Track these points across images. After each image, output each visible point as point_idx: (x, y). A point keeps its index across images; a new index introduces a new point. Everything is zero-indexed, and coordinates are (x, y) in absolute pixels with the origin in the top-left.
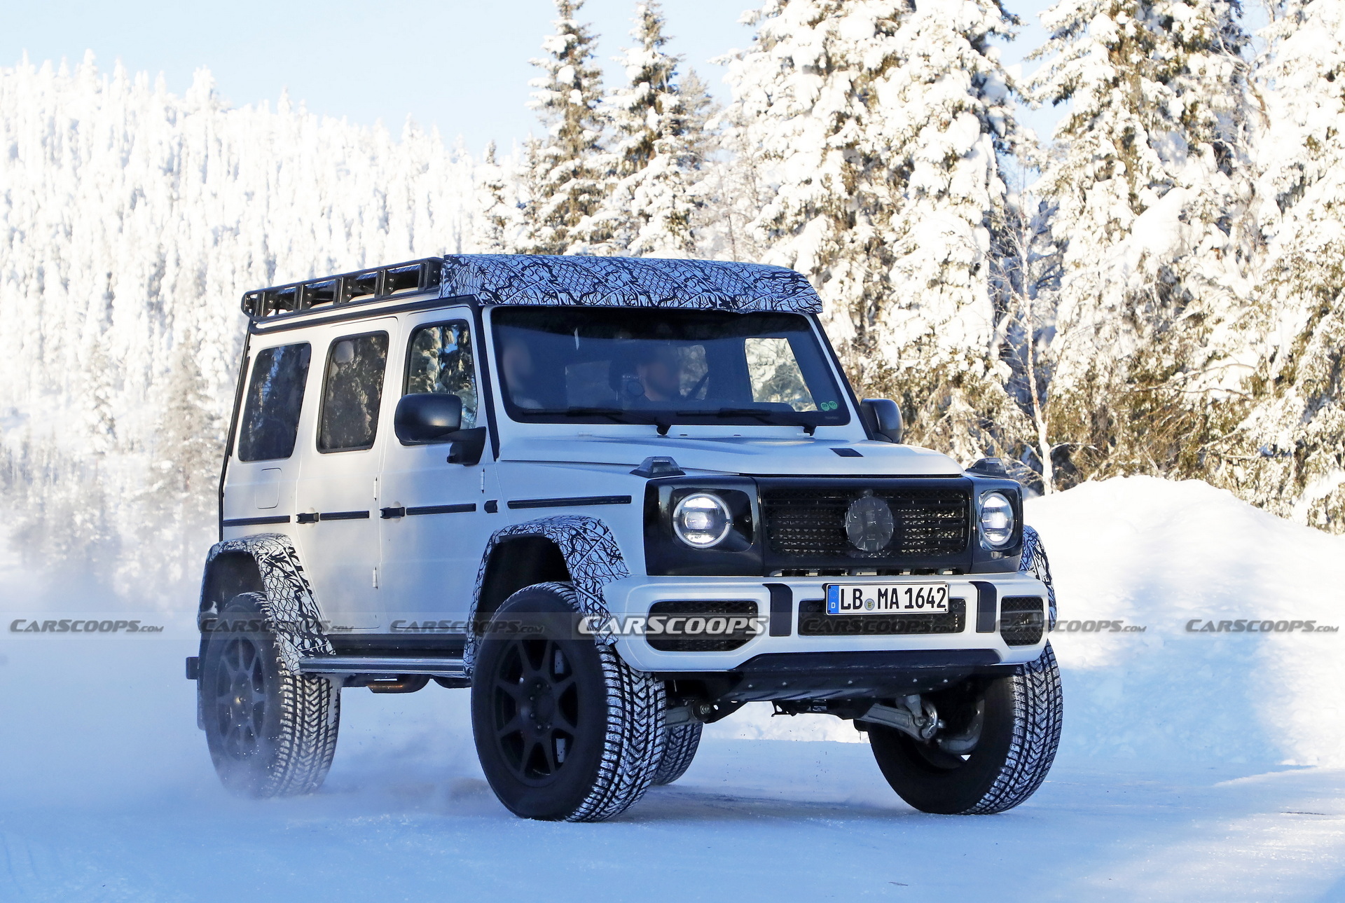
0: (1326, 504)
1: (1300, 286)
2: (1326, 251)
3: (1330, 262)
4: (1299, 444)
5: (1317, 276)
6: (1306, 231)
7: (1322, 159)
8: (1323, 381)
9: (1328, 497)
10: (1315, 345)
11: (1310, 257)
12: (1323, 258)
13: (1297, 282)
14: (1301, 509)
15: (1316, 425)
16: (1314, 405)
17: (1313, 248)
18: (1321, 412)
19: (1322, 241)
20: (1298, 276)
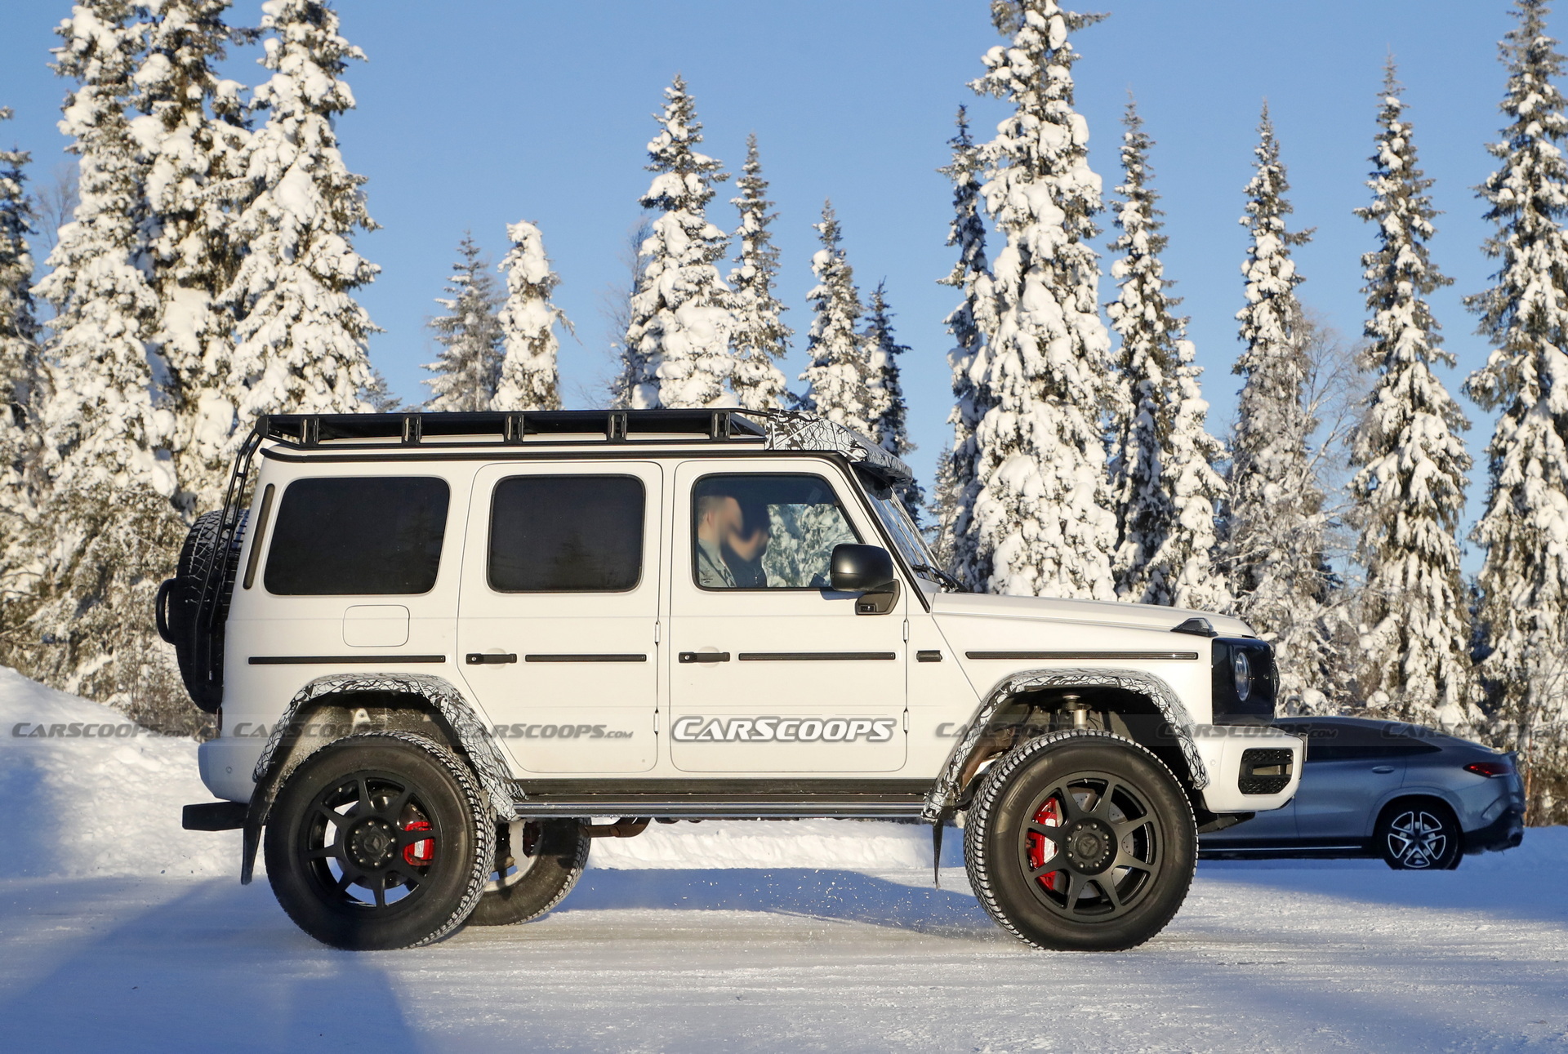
0: (93, 679)
1: (76, 515)
2: (96, 490)
3: (99, 497)
4: (73, 634)
5: (88, 508)
6: (81, 473)
7: (93, 421)
8: (92, 586)
9: (95, 674)
10: (87, 560)
11: (84, 493)
12: (94, 495)
13: (73, 512)
14: (73, 684)
15: (86, 620)
16: (84, 605)
17: (87, 487)
18: (91, 610)
19: (93, 482)
20: (74, 508)
